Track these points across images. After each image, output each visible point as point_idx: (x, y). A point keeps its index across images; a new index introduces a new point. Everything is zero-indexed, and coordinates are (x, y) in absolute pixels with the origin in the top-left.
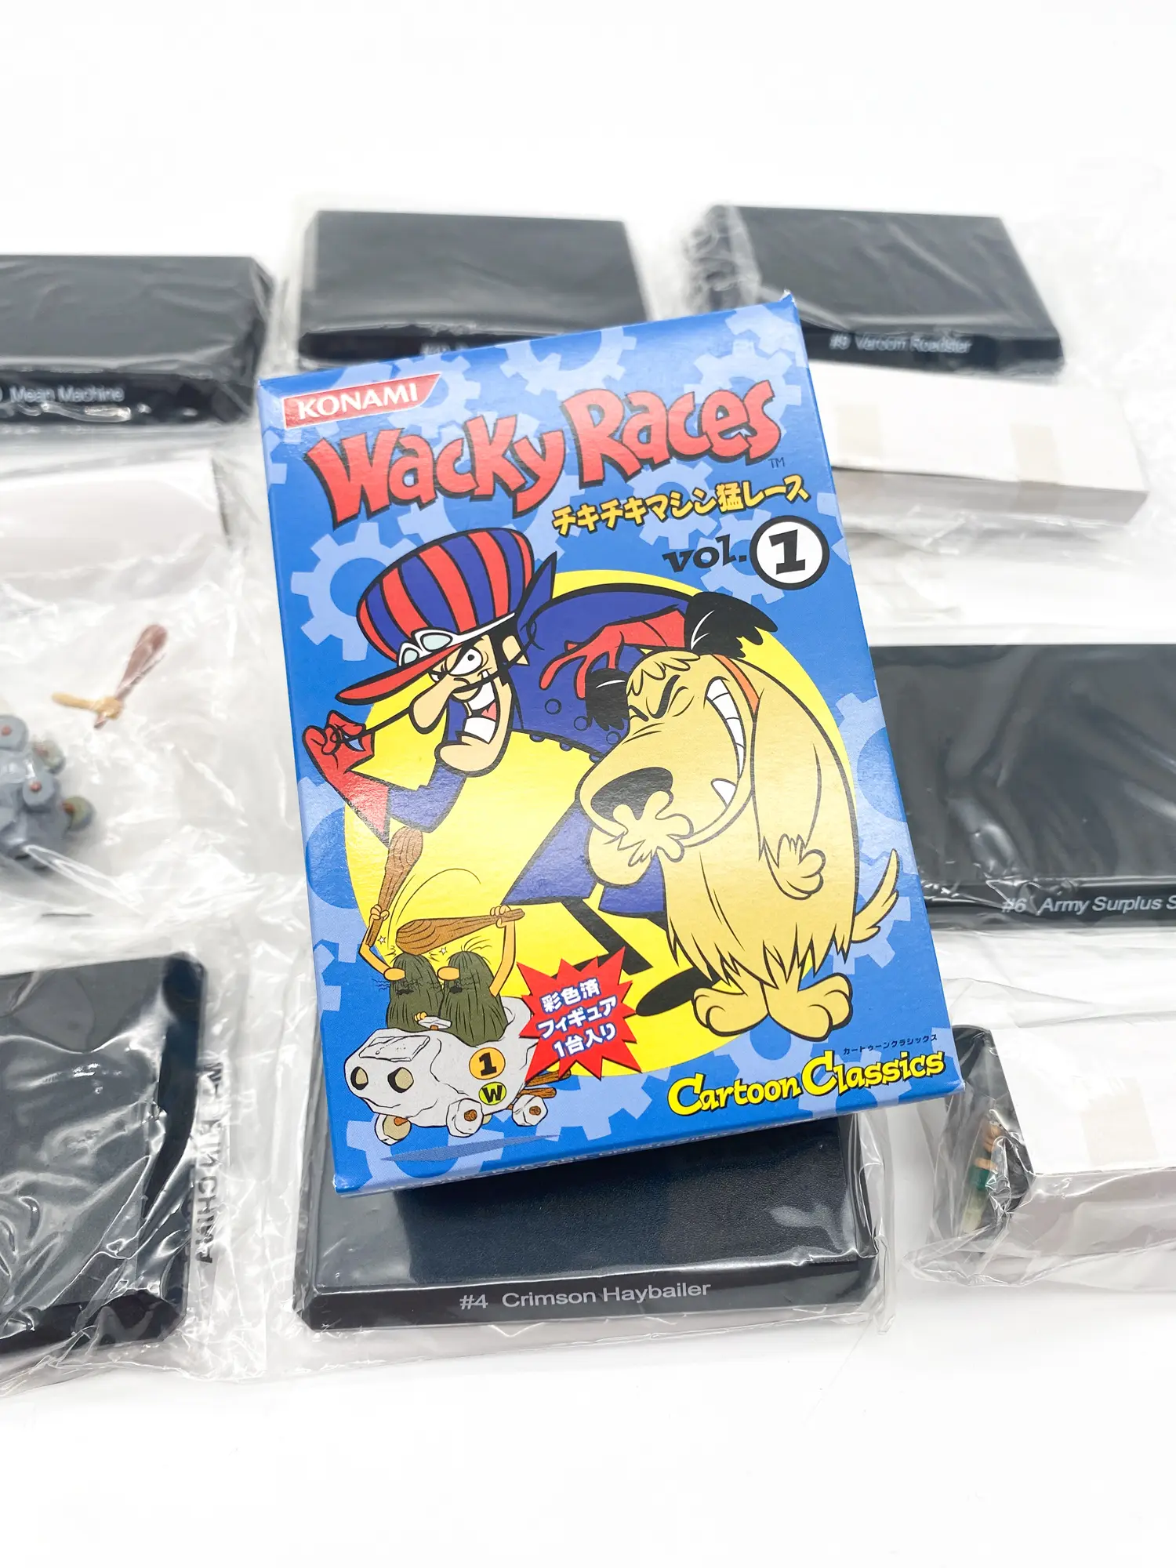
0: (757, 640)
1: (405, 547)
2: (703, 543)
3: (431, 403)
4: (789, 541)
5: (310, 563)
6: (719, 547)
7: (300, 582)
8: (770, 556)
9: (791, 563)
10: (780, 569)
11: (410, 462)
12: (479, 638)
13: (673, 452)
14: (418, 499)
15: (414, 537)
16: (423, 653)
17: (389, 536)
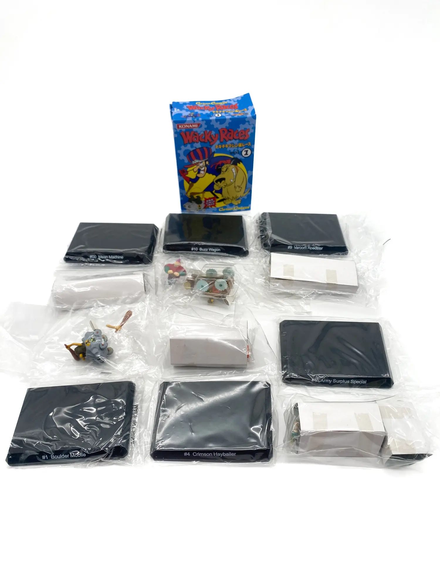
0: (239, 163)
1: (194, 149)
2: (235, 151)
3: (199, 128)
4: (247, 151)
5: (180, 149)
6: (237, 152)
7: (179, 151)
8: (244, 153)
9: (246, 154)
10: (245, 155)
11: (196, 136)
12: (203, 161)
13: (234, 138)
14: (196, 142)
15: (195, 147)
16: (195, 163)
17: (192, 147)
